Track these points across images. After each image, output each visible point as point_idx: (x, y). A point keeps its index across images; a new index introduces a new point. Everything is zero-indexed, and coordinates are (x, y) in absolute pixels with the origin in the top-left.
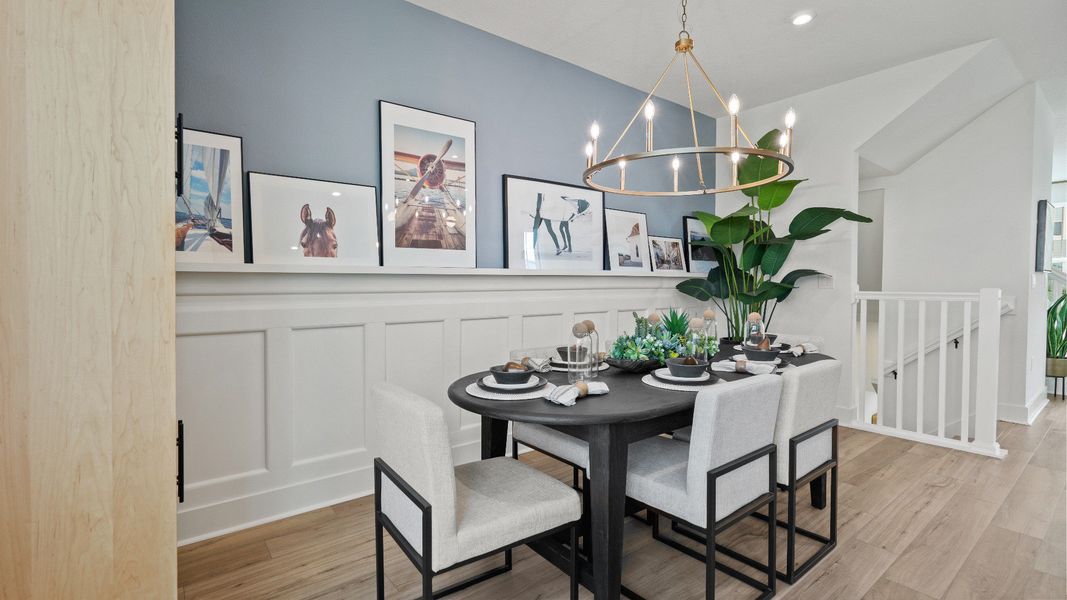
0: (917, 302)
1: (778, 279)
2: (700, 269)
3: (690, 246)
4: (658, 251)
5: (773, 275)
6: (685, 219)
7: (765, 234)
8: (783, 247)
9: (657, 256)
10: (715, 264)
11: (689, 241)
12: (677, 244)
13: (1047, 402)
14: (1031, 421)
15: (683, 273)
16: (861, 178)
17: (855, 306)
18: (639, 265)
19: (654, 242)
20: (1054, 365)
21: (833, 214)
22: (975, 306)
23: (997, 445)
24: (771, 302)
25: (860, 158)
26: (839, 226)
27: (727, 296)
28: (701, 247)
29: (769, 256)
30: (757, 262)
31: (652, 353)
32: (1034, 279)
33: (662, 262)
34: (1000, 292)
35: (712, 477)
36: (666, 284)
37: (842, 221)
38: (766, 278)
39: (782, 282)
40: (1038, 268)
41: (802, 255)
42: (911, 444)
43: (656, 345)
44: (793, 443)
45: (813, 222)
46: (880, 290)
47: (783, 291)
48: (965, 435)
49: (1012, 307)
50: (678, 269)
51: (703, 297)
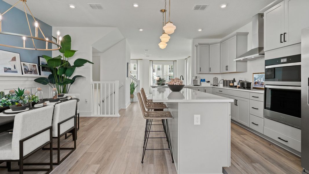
0: (104, 83)
1: (71, 78)
2: (45, 74)
3: (41, 67)
4: (25, 67)
5: (70, 77)
6: (39, 57)
7: (67, 64)
8: (73, 69)
9: (25, 69)
10: (51, 73)
11: (41, 65)
12: (35, 65)
13: (130, 103)
14: (126, 108)
15: (38, 76)
16: (93, 53)
17: (92, 85)
18: (16, 72)
19: (23, 64)
20: (132, 96)
21: (85, 61)
22: (115, 84)
23: (119, 114)
24: (69, 85)
25: (93, 47)
26: (87, 64)
27: (55, 83)
28: (46, 67)
29: (68, 71)
30: (64, 73)
31: (5, 104)
32: (127, 79)
33: (27, 71)
34: (118, 81)
35: (21, 142)
36: (30, 79)
37: (88, 63)
38: (68, 77)
39: (72, 79)
40: (127, 76)
41: (78, 71)
42: (103, 118)
43: (7, 101)
44: (59, 125)
45: (80, 62)
46: (100, 81)
47: (72, 82)
48: (113, 114)
49: (123, 84)
50: (36, 74)
51: (45, 83)
